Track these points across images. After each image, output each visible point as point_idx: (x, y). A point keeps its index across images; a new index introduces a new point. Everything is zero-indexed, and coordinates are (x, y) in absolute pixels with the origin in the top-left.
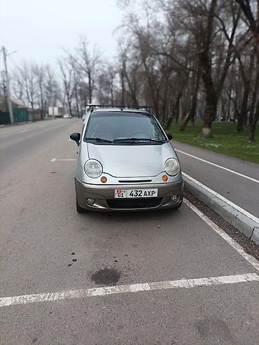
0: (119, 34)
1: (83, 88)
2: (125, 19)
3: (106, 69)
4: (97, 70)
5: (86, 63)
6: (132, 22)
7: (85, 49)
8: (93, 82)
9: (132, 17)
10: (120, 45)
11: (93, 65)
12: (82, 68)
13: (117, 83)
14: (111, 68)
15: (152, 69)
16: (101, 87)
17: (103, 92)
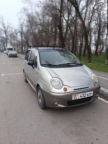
0: (20, 16)
1: (3, 39)
2: (22, 9)
3: (13, 31)
4: (9, 31)
5: (4, 28)
6: (25, 11)
7: (3, 22)
8: (8, 36)
9: (25, 9)
10: (20, 20)
11: (7, 29)
12: (2, 30)
13: (19, 37)
14: (15, 30)
15: (35, 31)
16: (11, 39)
17: (12, 41)
